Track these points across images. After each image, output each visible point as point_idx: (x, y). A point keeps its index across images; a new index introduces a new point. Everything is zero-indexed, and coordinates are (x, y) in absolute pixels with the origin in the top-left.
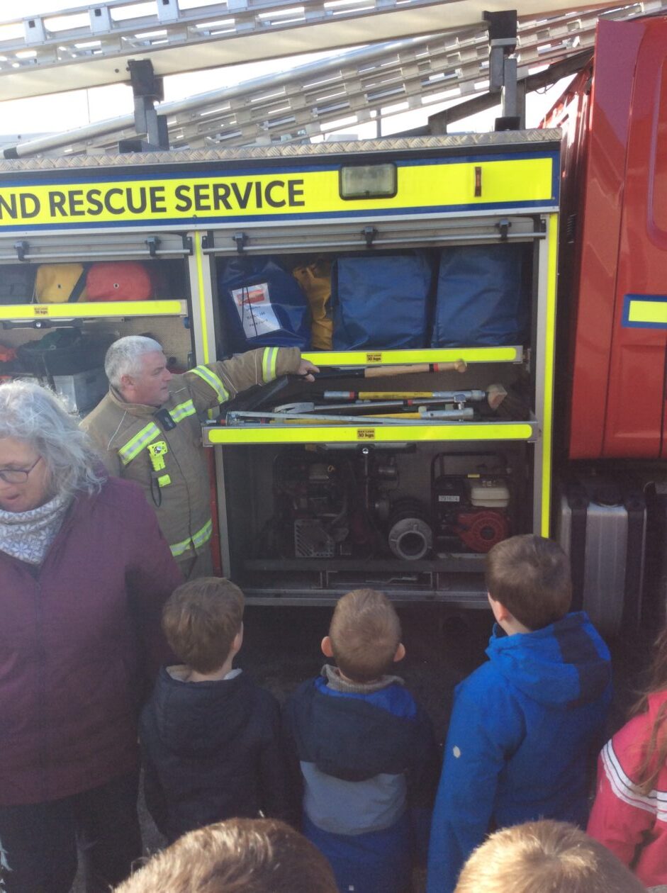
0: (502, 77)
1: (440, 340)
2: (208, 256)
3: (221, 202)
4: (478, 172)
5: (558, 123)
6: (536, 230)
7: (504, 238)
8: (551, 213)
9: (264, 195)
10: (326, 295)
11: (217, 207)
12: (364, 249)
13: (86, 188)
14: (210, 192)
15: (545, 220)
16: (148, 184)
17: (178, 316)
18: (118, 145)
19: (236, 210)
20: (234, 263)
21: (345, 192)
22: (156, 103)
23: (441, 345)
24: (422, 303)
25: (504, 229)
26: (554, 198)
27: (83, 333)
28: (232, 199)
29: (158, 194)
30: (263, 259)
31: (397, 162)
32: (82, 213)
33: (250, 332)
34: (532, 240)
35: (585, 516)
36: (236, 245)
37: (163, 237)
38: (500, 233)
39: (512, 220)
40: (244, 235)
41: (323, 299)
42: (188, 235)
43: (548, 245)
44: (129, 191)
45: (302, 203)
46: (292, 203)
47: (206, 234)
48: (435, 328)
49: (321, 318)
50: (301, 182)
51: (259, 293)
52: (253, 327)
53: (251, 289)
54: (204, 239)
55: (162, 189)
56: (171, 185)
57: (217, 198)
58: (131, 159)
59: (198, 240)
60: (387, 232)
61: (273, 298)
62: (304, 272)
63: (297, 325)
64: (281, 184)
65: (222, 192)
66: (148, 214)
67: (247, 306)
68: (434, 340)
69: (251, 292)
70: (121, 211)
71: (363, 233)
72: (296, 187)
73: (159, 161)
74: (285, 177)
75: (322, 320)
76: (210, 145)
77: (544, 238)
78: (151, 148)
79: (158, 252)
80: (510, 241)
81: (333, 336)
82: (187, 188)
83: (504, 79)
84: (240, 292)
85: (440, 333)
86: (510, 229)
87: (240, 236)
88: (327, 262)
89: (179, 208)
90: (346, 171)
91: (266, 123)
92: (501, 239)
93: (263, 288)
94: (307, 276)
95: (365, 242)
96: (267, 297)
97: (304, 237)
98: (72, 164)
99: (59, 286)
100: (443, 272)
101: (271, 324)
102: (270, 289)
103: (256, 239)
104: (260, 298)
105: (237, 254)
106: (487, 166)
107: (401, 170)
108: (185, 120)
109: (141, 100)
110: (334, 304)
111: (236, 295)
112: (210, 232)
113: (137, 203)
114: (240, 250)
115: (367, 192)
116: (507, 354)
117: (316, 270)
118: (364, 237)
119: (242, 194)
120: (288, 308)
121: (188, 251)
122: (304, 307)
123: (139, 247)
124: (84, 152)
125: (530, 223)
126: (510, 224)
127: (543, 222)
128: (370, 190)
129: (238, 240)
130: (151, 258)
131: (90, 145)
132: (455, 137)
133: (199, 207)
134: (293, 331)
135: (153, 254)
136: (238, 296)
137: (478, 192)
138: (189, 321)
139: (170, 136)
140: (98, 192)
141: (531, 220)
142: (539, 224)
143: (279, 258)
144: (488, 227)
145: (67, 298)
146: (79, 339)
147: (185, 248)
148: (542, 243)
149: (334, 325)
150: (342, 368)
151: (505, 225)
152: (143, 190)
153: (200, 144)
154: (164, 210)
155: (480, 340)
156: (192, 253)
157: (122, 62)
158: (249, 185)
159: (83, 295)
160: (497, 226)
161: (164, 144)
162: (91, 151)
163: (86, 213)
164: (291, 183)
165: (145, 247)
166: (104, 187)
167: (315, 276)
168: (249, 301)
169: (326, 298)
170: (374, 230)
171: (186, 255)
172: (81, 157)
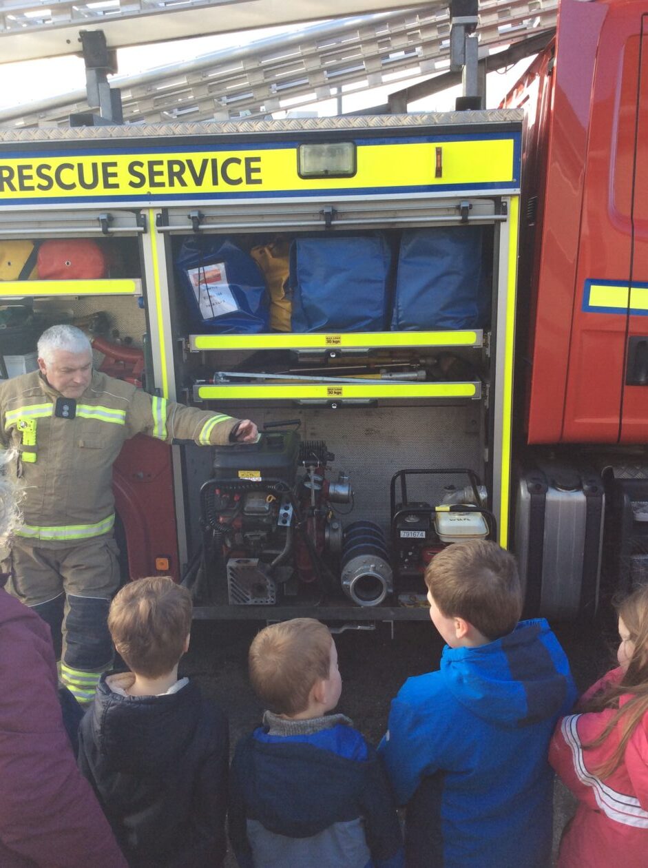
0: (463, 55)
1: (400, 323)
2: (162, 235)
3: (175, 178)
4: (439, 152)
5: (518, 104)
6: (497, 212)
7: (465, 220)
8: (512, 196)
9: (219, 173)
10: (285, 276)
11: (172, 184)
12: (323, 229)
13: (36, 162)
14: (164, 168)
15: (506, 202)
16: (100, 159)
17: (133, 295)
18: (69, 119)
19: (192, 188)
20: (190, 241)
21: (304, 171)
22: (109, 76)
23: (401, 328)
24: (382, 286)
25: (464, 211)
26: (515, 180)
27: (35, 311)
28: (187, 175)
29: (110, 170)
30: (220, 238)
31: (356, 141)
32: (31, 188)
33: (207, 313)
34: (493, 223)
35: (544, 501)
36: (192, 223)
37: (115, 214)
38: (461, 215)
39: (473, 202)
40: (199, 212)
41: (282, 279)
42: (142, 213)
43: (509, 228)
44: (80, 166)
45: (259, 182)
46: (250, 181)
47: (160, 212)
48: (395, 310)
49: (280, 298)
50: (258, 159)
51: (217, 273)
52: (210, 308)
53: (207, 268)
54: (159, 216)
55: (114, 164)
56: (124, 160)
57: (172, 174)
58: (83, 134)
59: (152, 217)
60: (346, 212)
61: (230, 278)
62: (262, 252)
63: (254, 306)
64: (238, 161)
65: (176, 168)
66: (100, 190)
67: (203, 286)
68: (394, 323)
69: (207, 272)
70: (73, 186)
71: (321, 213)
72: (254, 165)
73: (111, 136)
74: (242, 155)
75: (279, 301)
76: (166, 120)
77: (505, 220)
78: (104, 122)
79: (110, 229)
80: (471, 223)
81: (291, 317)
82: (141, 164)
83: (465, 57)
84: (196, 271)
85: (400, 316)
86: (470, 211)
87: (195, 214)
88: (286, 242)
89: (132, 184)
90: (303, 148)
91: (224, 98)
92: (461, 221)
93: (220, 268)
94: (266, 256)
95: (324, 223)
96: (224, 277)
97: (262, 216)
98: (22, 137)
99: (9, 264)
100: (403, 254)
101: (227, 304)
102: (227, 268)
103: (212, 217)
104: (217, 278)
105: (193, 233)
106: (447, 146)
107: (360, 149)
108: (142, 94)
109: (93, 72)
110: (293, 285)
111: (192, 274)
112: (165, 209)
113: (89, 179)
114: (196, 229)
115: (326, 171)
116: (468, 338)
117: (274, 250)
118: (323, 217)
119: (198, 172)
120: (245, 289)
121: (142, 229)
122: (264, 287)
123: (91, 224)
124: (36, 125)
125: (490, 205)
126: (471, 206)
127: (504, 204)
128: (329, 169)
129: (193, 218)
130: (103, 235)
131: (42, 118)
132: (415, 116)
133: (153, 184)
134: (249, 311)
135: (105, 232)
136: (194, 276)
137: (439, 172)
138: (143, 301)
139: (124, 111)
140: (48, 167)
141: (492, 202)
142: (500, 205)
143: (237, 238)
144: (448, 209)
145: (17, 275)
146: (30, 317)
147: (138, 226)
148: (502, 225)
149: (293, 306)
150: (300, 351)
151: (467, 207)
152: (95, 166)
153: (157, 119)
154: (116, 186)
155: (441, 324)
156: (146, 231)
157: (74, 33)
158: (205, 162)
159: (34, 272)
160: (458, 207)
161: (117, 119)
162: (43, 124)
163: (36, 188)
164: (248, 161)
165: (97, 224)
166: (54, 162)
167: (274, 256)
168: (206, 281)
169: (284, 279)
170: (333, 210)
171: (140, 233)
172: (31, 131)
